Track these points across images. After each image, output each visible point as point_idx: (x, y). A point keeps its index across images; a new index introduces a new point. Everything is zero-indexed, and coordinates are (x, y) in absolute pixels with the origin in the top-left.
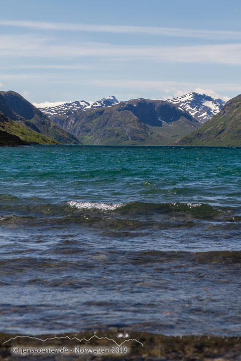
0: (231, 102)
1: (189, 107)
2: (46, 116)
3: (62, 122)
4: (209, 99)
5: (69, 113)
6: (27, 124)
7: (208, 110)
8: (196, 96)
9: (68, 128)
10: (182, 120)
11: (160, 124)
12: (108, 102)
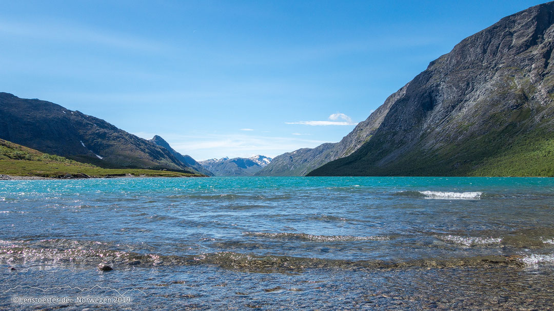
0: (275, 159)
1: (257, 161)
2: (200, 165)
3: (207, 167)
4: (265, 157)
5: (210, 164)
6: (194, 168)
7: (265, 162)
8: (260, 156)
9: (209, 169)
10: (255, 166)
11: (246, 168)
12: (225, 159)
